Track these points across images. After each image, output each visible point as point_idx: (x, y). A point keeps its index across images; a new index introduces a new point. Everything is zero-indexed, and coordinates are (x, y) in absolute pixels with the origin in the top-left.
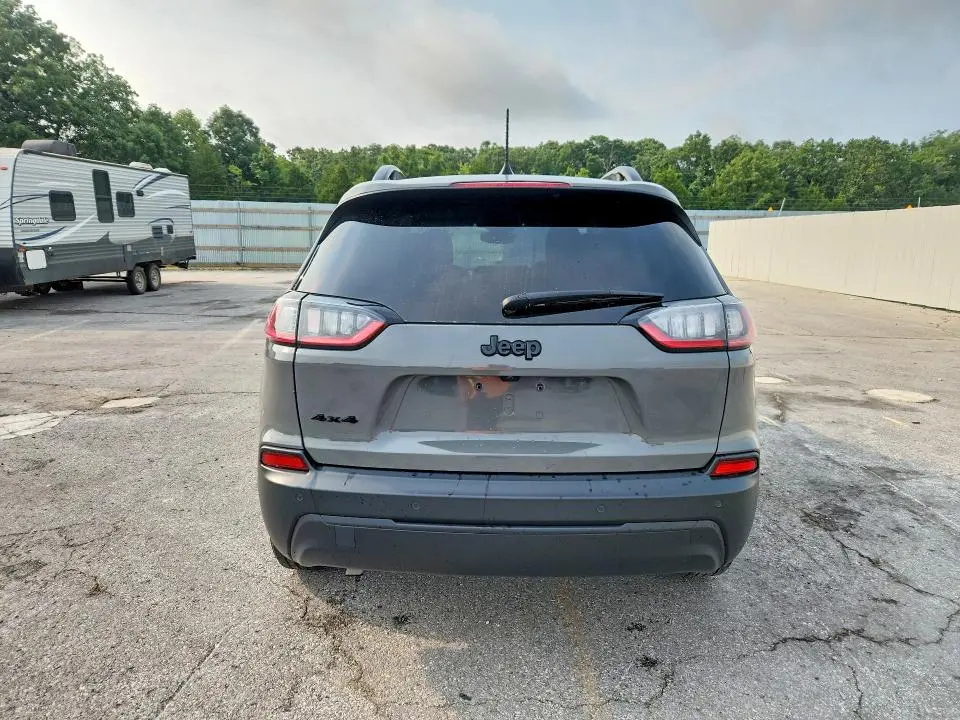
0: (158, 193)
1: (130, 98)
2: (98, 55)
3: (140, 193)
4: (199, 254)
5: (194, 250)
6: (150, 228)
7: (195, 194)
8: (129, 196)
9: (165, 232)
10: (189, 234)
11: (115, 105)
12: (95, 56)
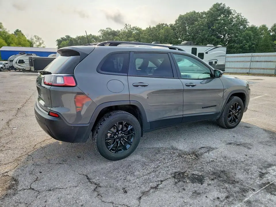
0: (214, 53)
1: (247, 24)
2: (240, 13)
3: (207, 53)
4: (226, 69)
5: (225, 68)
6: (208, 62)
7: (228, 52)
8: (203, 54)
9: (214, 63)
10: (223, 64)
11: (242, 27)
12: (239, 13)
